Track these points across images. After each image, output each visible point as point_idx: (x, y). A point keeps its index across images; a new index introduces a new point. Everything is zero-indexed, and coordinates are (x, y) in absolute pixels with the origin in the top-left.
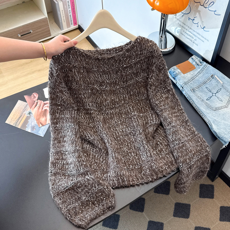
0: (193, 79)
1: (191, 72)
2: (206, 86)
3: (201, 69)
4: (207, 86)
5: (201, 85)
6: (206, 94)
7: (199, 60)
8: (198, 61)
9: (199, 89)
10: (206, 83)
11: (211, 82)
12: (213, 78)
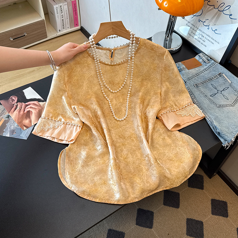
0: (197, 75)
1: (196, 68)
2: (211, 83)
3: (208, 66)
4: (213, 83)
5: (206, 81)
6: (211, 90)
7: (207, 57)
8: (205, 59)
9: (204, 85)
10: (211, 79)
11: (217, 80)
12: (220, 76)
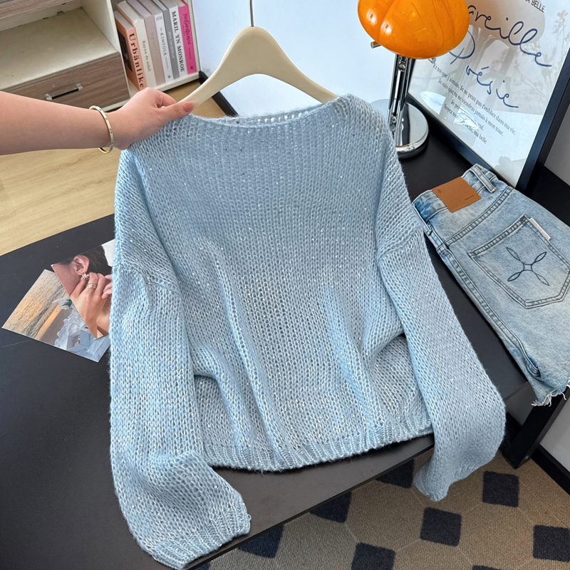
0: (473, 225)
1: (469, 207)
2: (507, 245)
4: (510, 245)
5: (494, 242)
6: (508, 263)
8: (485, 181)
10: (506, 236)
11: (518, 236)
12: (525, 225)
